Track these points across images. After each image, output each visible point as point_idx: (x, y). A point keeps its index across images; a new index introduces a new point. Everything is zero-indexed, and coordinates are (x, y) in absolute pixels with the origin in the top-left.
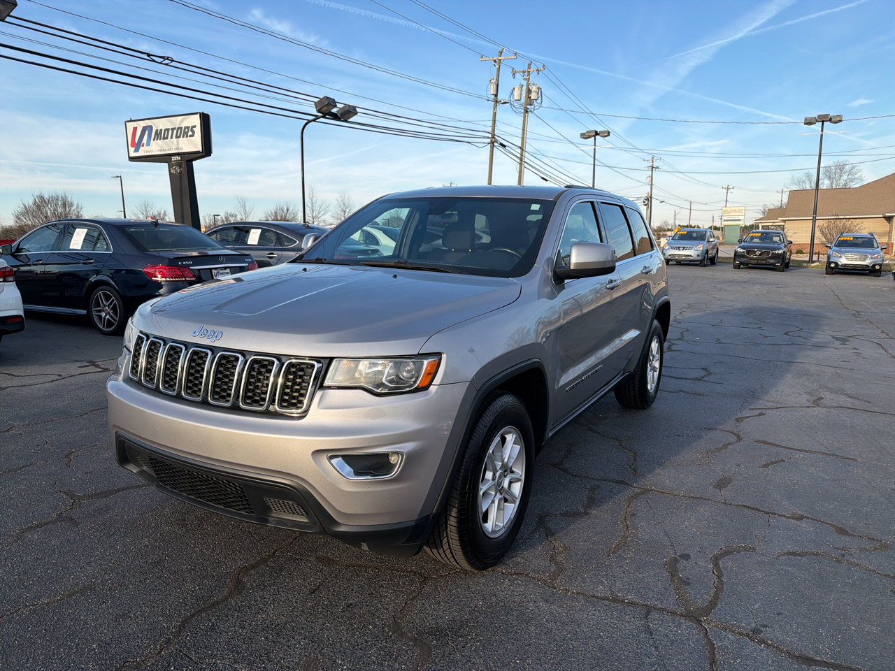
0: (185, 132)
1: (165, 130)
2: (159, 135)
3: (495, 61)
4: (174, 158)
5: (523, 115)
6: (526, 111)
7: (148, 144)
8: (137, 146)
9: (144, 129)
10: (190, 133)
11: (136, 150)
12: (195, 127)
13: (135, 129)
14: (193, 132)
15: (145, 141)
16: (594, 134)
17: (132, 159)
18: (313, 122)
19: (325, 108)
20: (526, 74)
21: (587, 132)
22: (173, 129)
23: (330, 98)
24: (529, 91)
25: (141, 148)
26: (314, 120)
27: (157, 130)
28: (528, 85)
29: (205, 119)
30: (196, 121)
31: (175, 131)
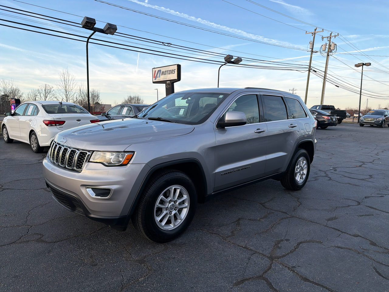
0: (172, 72)
1: (165, 71)
2: (163, 73)
3: (313, 34)
4: (167, 82)
5: (326, 57)
6: (328, 55)
7: (159, 77)
8: (156, 78)
9: (159, 71)
10: (173, 72)
11: (155, 79)
12: (175, 70)
13: (155, 71)
14: (174, 72)
15: (158, 76)
16: (362, 65)
17: (154, 82)
18: (224, 65)
19: (228, 59)
20: (329, 38)
21: (358, 64)
22: (168, 71)
23: (231, 55)
24: (330, 46)
25: (157, 78)
26: (225, 64)
27: (162, 72)
28: (330, 43)
29: (179, 67)
30: (176, 67)
31: (168, 72)
